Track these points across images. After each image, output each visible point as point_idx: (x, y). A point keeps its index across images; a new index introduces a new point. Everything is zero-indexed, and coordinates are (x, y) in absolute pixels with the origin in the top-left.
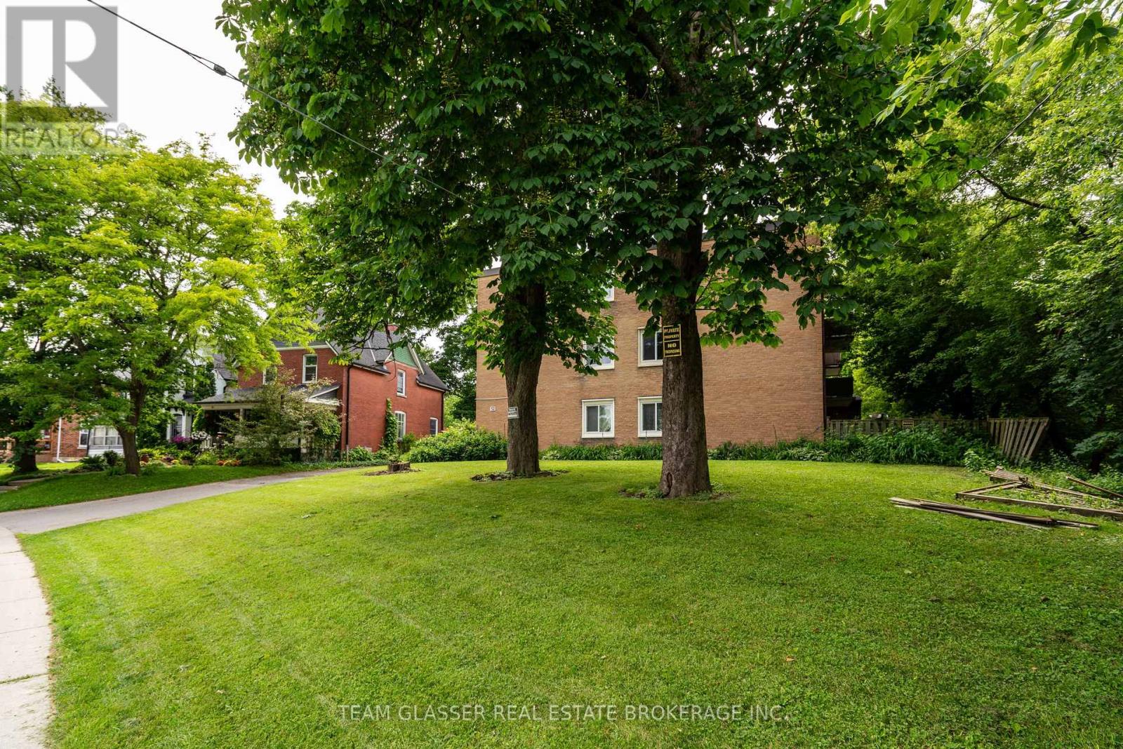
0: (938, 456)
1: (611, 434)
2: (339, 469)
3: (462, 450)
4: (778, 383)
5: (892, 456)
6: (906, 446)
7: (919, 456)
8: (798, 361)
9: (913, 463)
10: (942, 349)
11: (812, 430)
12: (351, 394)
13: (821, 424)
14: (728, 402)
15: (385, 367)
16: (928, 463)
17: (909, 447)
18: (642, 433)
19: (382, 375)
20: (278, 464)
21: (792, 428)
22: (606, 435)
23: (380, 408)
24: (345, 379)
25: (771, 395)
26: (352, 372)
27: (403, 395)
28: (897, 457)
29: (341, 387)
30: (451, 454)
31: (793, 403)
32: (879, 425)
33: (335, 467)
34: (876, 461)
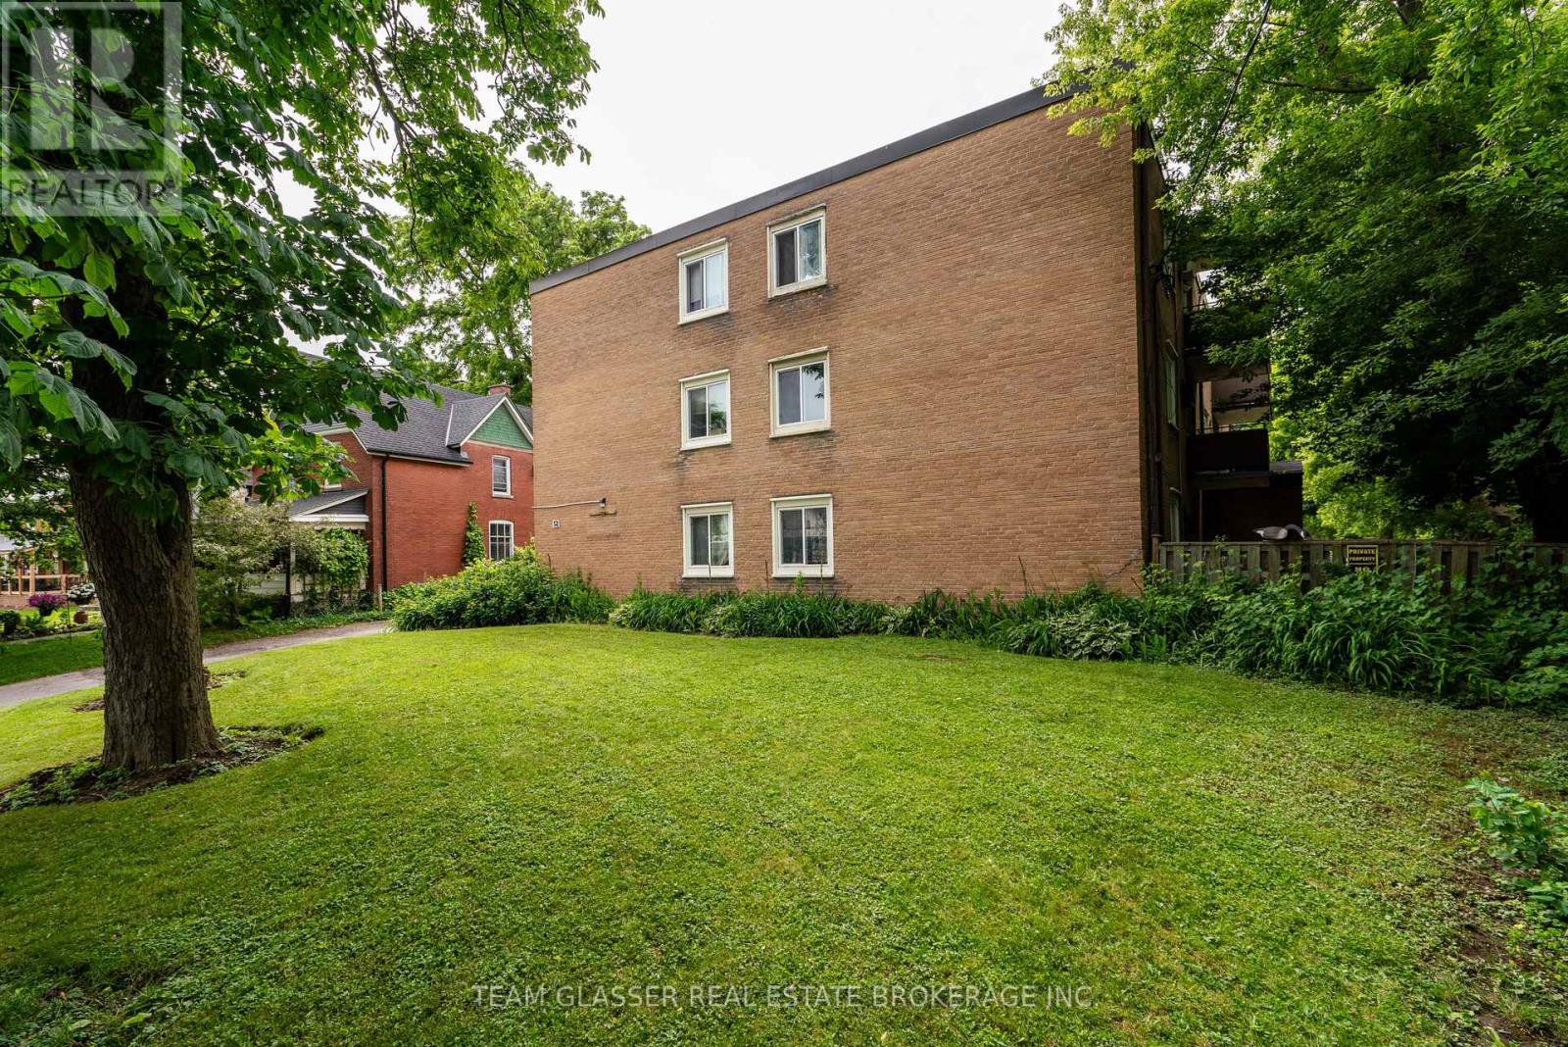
0: (1427, 669)
1: (727, 571)
2: (359, 625)
3: (461, 606)
4: (1038, 460)
5: (1290, 658)
6: (1331, 635)
7: (1369, 667)
8: (1083, 407)
9: (1350, 685)
10: (1448, 354)
11: (1116, 567)
12: (390, 501)
13: (1136, 553)
14: (934, 503)
15: (464, 455)
16: (1396, 689)
17: (1339, 637)
18: (781, 570)
19: (460, 467)
20: (234, 625)
21: (1071, 562)
22: (719, 571)
23: (457, 518)
24: (376, 480)
25: (1024, 488)
26: (390, 468)
27: (508, 494)
28: (1303, 661)
29: (370, 492)
30: (448, 613)
31: (1073, 505)
32: (1284, 555)
33: (349, 622)
34: (1249, 666)
